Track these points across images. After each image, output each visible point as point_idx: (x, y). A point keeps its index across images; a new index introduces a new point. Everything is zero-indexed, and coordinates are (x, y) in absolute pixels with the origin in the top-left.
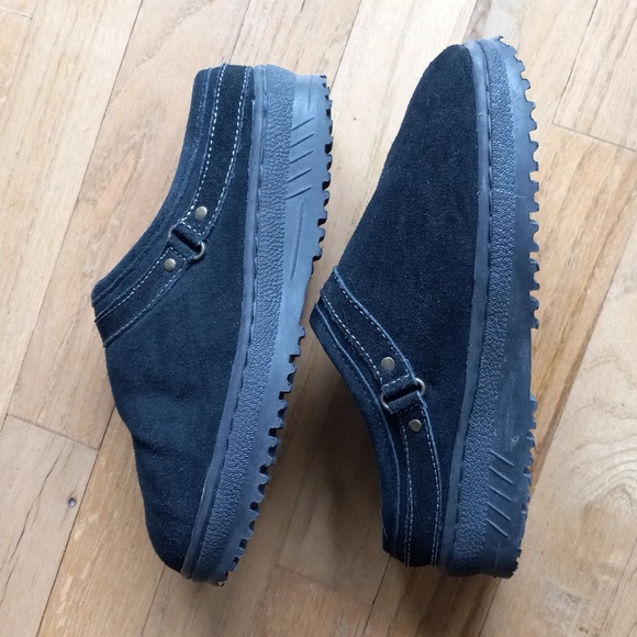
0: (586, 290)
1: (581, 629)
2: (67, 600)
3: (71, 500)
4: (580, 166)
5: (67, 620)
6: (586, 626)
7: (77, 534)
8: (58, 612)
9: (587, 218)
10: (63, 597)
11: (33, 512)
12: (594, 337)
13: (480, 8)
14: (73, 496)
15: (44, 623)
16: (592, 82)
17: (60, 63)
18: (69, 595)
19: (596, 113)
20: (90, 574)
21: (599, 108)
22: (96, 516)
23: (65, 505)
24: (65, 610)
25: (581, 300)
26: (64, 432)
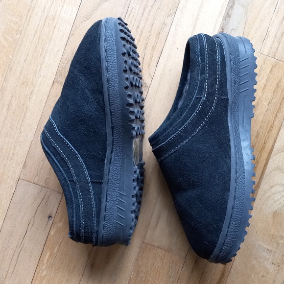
0: (274, 122)
1: (273, 264)
2: (47, 263)
3: (50, 217)
4: (271, 71)
5: (47, 272)
6: (274, 262)
7: (52, 233)
8: (43, 268)
9: (274, 92)
10: (45, 262)
11: (31, 223)
12: (277, 142)
13: (230, 5)
14: (51, 215)
15: (36, 274)
16: (275, 36)
17: (45, 20)
18: (48, 260)
19: (277, 49)
20: (58, 250)
21: (278, 47)
22: (61, 224)
23: (47, 219)
24: (46, 267)
25: (272, 126)
26: (47, 186)
